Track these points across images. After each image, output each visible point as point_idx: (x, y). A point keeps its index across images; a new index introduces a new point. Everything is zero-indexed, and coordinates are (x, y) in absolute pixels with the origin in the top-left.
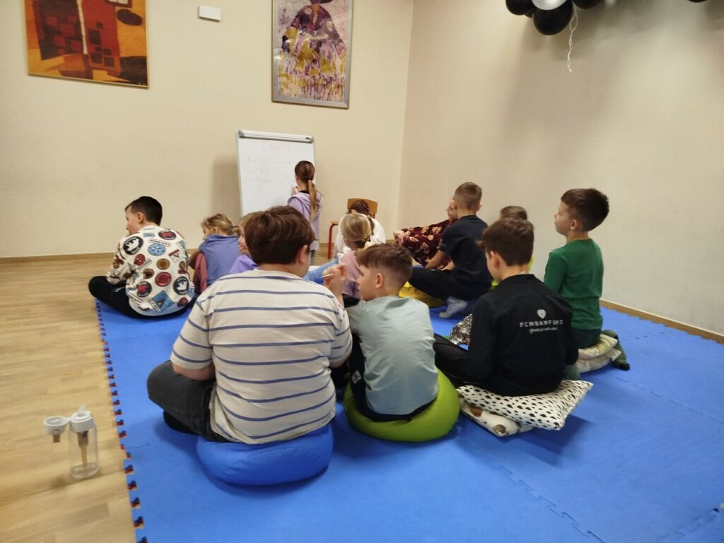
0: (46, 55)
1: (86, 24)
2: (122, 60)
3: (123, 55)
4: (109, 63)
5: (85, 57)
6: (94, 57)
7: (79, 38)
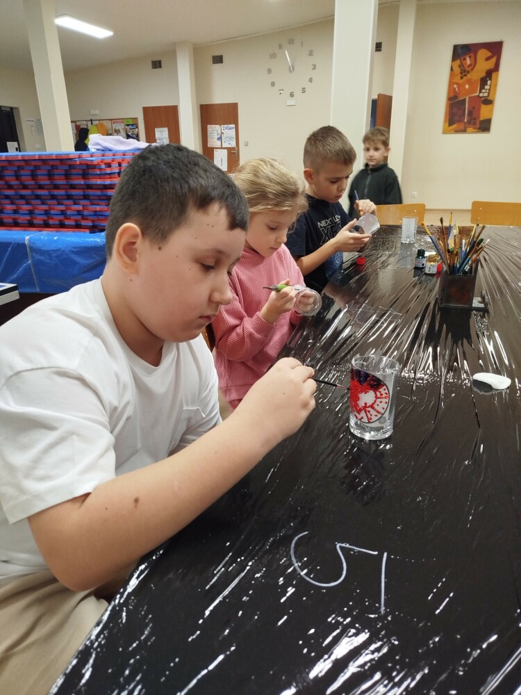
0: (450, 125)
1: (468, 109)
2: (480, 122)
3: (482, 118)
4: (475, 124)
5: (465, 123)
6: (469, 122)
7: (464, 115)
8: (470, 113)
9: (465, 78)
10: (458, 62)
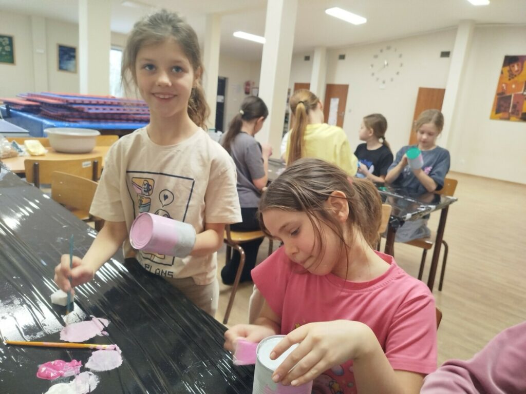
0: (497, 113)
1: (513, 102)
2: (522, 113)
3: (524, 111)
4: (518, 115)
5: (509, 114)
6: (513, 113)
7: (509, 107)
8: (515, 106)
9: (512, 80)
10: (507, 68)
